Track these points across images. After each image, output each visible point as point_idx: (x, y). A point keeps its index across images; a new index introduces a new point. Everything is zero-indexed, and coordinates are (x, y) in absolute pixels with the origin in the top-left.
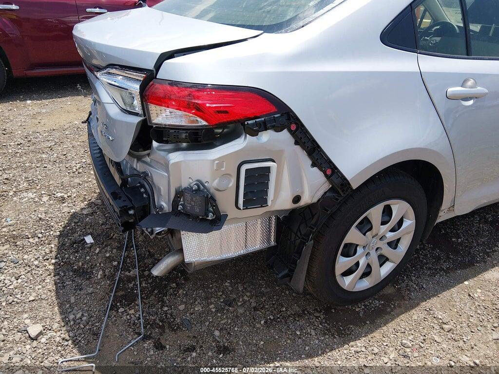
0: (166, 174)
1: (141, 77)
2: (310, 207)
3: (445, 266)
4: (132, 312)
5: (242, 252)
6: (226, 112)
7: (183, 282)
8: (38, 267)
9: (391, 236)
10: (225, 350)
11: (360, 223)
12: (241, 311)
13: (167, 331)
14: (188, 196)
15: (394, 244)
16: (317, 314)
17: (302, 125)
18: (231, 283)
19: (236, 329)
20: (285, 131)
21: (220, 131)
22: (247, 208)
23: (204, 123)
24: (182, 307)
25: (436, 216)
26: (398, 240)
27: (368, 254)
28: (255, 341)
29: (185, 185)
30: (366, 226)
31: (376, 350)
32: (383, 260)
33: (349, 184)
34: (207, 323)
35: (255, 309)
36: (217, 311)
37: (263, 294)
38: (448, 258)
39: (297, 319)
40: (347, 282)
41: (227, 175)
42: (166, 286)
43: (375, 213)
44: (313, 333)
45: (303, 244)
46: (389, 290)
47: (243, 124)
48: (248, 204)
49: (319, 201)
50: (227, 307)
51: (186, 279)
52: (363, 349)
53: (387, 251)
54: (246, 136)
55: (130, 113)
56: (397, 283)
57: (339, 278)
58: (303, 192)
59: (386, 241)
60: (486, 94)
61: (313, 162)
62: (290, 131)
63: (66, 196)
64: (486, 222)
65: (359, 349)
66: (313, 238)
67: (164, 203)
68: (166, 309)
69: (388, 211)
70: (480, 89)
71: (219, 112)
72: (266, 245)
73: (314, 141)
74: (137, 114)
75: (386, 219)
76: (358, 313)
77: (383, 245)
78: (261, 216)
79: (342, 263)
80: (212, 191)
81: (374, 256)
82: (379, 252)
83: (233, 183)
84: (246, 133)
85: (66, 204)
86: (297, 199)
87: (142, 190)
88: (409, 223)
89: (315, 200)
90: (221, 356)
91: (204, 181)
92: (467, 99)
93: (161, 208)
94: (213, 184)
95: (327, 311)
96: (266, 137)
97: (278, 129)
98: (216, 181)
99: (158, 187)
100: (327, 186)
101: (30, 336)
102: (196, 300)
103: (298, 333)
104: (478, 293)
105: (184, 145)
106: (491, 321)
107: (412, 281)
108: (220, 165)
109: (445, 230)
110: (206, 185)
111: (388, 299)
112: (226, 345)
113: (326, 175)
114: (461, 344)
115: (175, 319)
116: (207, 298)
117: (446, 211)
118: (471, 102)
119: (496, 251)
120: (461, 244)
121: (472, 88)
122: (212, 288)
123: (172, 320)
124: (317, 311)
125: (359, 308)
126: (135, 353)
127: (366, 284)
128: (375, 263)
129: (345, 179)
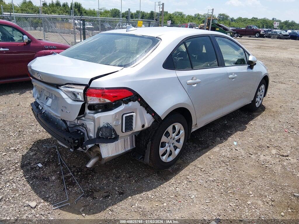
0: (93, 123)
1: (84, 87)
2: (148, 129)
3: (198, 149)
4: (76, 189)
5: (124, 151)
6: (116, 97)
7: (94, 174)
8: (20, 181)
9: (177, 137)
10: (122, 193)
11: (165, 134)
12: (124, 179)
13: (95, 192)
14: (104, 129)
15: (178, 141)
16: (155, 174)
17: (142, 99)
18: (116, 170)
19: (124, 186)
20: (137, 102)
21: (114, 103)
22: (126, 132)
23: (110, 101)
24: (98, 183)
25: (191, 129)
26: (180, 139)
27: (170, 146)
28: (133, 188)
29: (101, 126)
30: (168, 135)
31: (179, 182)
32: (176, 148)
33: (161, 118)
34: (111, 186)
35: (129, 177)
36: (114, 181)
37: (131, 172)
38: (199, 146)
39: (147, 177)
40: (164, 158)
41: (118, 120)
42: (87, 177)
43: (170, 129)
44: (155, 181)
45: (147, 143)
46: (179, 161)
47: (122, 100)
48: (126, 130)
49: (151, 125)
50: (117, 179)
51: (95, 173)
52: (175, 182)
53: (176, 144)
54: (124, 104)
55: (78, 101)
56: (181, 158)
57: (161, 157)
58: (145, 123)
59: (175, 140)
60: (200, 82)
61: (147, 112)
62: (138, 101)
63: (16, 148)
64: (211, 131)
65: (173, 183)
66: (151, 141)
67: (92, 135)
68: (91, 185)
69: (174, 128)
70: (198, 80)
71: (113, 97)
72: (132, 148)
73: (147, 104)
74: (81, 101)
75: (174, 131)
76: (170, 171)
77: (174, 141)
78: (129, 135)
79: (162, 150)
80: (113, 126)
81: (172, 146)
82: (174, 145)
83: (120, 122)
84: (124, 103)
85: (19, 152)
86: (143, 126)
87: (79, 132)
88: (182, 132)
89: (150, 126)
90: (121, 195)
91: (109, 123)
92: (194, 84)
93: (91, 137)
94: (113, 124)
95: (158, 173)
96: (131, 104)
97: (134, 101)
98: (115, 122)
99: (89, 129)
100: (153, 120)
101: (31, 207)
102: (103, 179)
103: (149, 182)
104: (212, 157)
105: (100, 110)
106: (218, 165)
107: (187, 157)
108: (116, 116)
109: (196, 136)
110: (110, 124)
111: (180, 165)
112: (122, 192)
113: (152, 116)
114: (209, 174)
115: (96, 188)
116: (107, 178)
117: (194, 126)
118: (195, 85)
119: (216, 141)
120: (203, 141)
121: (195, 80)
122: (108, 174)
123: (95, 188)
124: (154, 173)
125: (170, 169)
126: (84, 202)
127: (171, 159)
128: (173, 150)
129: (159, 116)
